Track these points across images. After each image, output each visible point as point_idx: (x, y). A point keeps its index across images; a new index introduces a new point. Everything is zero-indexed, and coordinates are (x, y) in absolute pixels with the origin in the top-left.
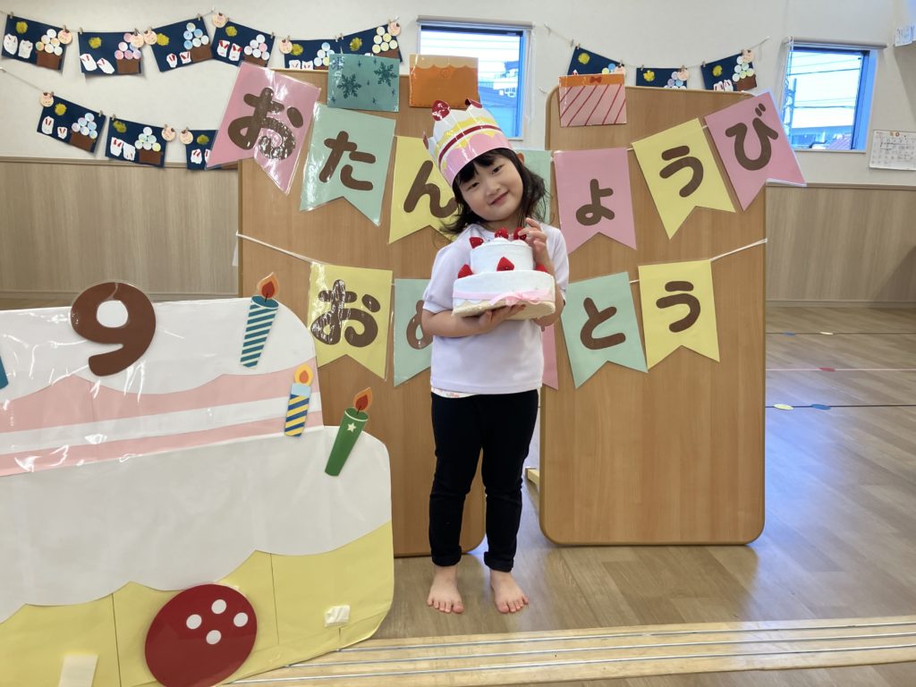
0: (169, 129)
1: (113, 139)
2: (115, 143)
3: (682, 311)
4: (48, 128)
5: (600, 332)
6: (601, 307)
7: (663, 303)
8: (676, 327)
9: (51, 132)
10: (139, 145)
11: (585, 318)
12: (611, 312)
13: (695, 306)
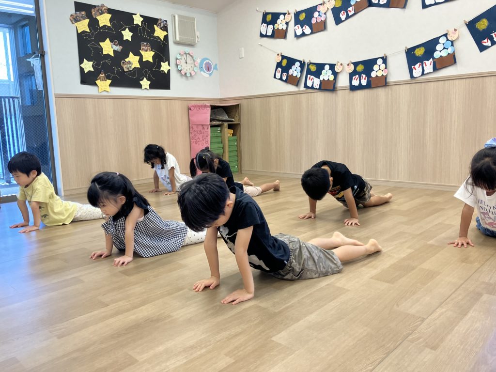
0: (339, 64)
1: (309, 76)
2: (309, 79)
4: (278, 75)
9: (279, 77)
10: (322, 78)
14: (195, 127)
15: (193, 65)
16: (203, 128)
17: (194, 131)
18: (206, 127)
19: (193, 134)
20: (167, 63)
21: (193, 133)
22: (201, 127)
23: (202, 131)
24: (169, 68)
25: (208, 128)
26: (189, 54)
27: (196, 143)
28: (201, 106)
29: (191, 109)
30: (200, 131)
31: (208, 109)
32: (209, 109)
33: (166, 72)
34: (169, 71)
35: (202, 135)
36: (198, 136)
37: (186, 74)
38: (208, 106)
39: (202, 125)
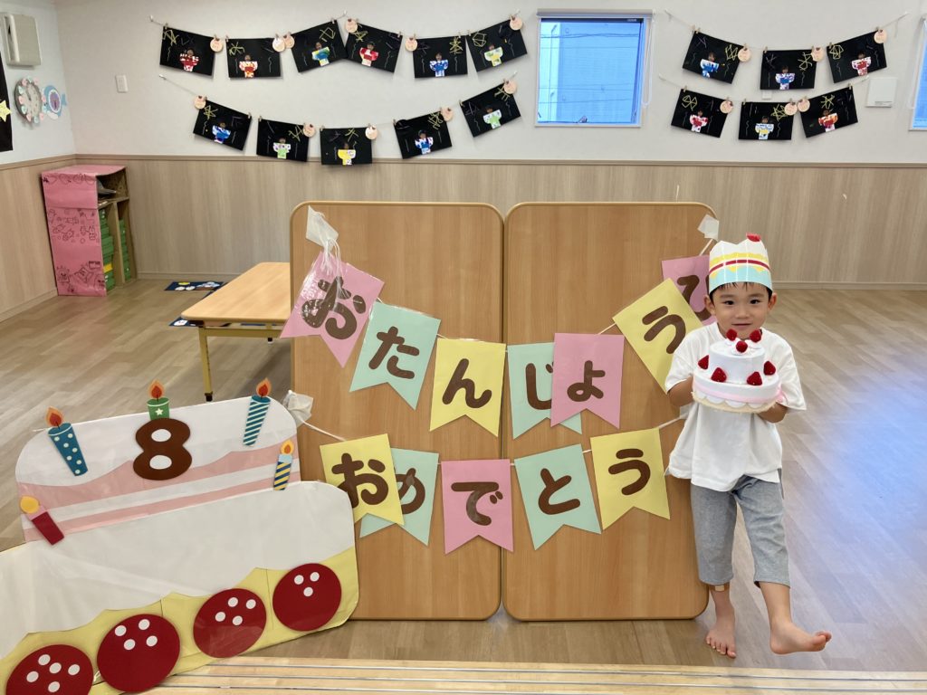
3: (633, 476)
5: (555, 499)
6: (556, 477)
7: (614, 470)
8: (628, 491)
11: (542, 486)
12: (566, 480)
13: (645, 471)
14: (61, 213)
15: (38, 102)
16: (82, 214)
17: (59, 219)
18: (88, 214)
19: (56, 223)
20: (4, 102)
21: (55, 221)
22: (77, 213)
23: (80, 219)
24: (8, 112)
25: (93, 215)
26: (33, 84)
27: (66, 238)
28: (75, 177)
29: (47, 181)
30: (74, 218)
31: (91, 182)
32: (95, 184)
33: (5, 119)
34: (9, 117)
35: (80, 225)
36: (68, 226)
37: (32, 119)
38: (90, 178)
39: (79, 210)
